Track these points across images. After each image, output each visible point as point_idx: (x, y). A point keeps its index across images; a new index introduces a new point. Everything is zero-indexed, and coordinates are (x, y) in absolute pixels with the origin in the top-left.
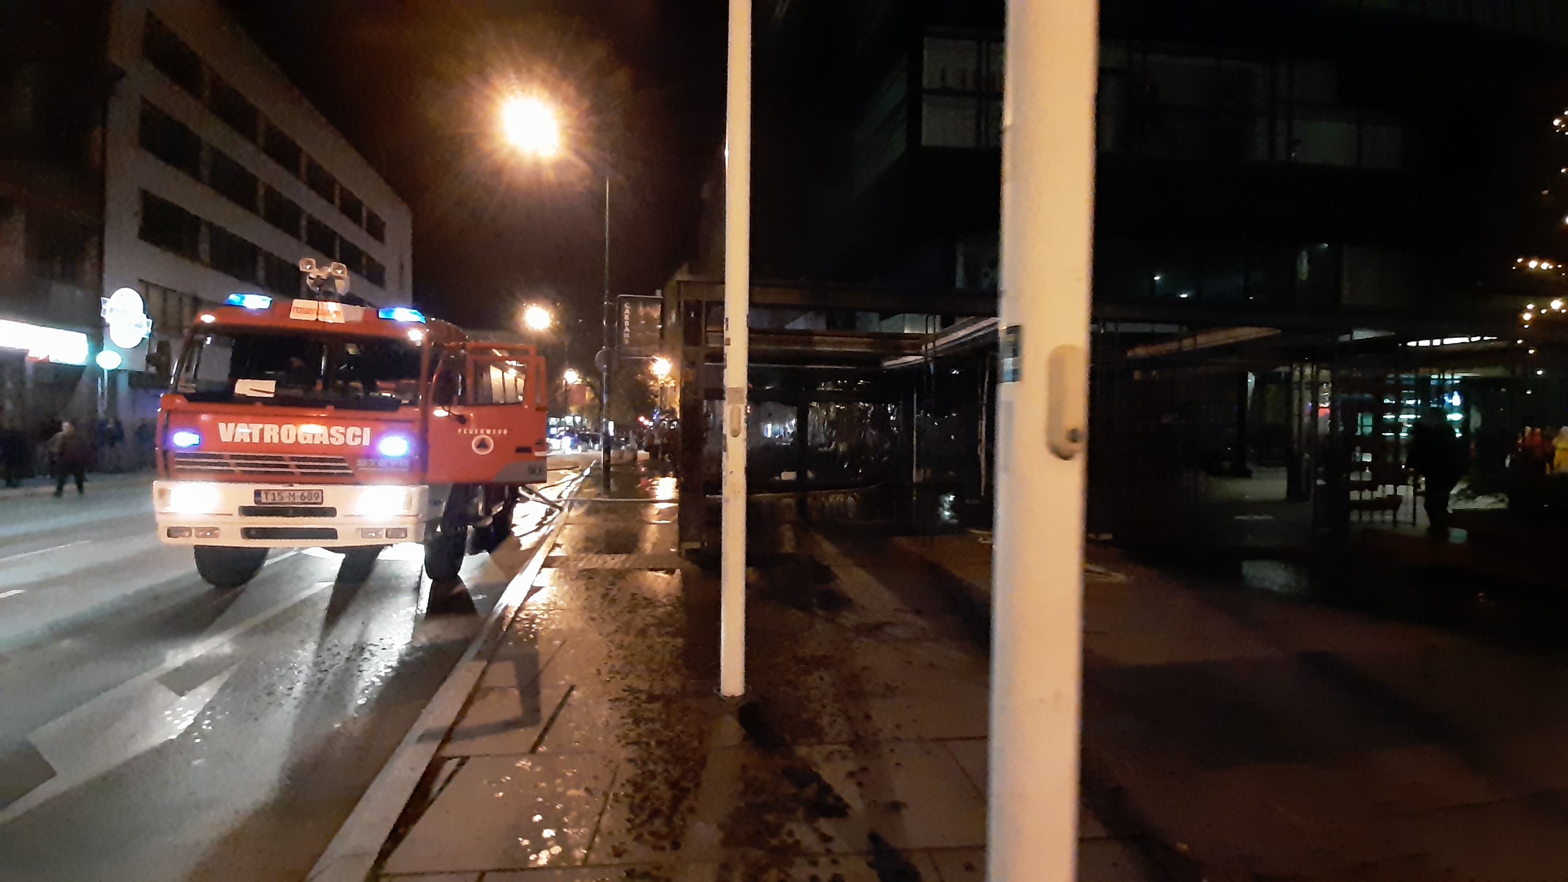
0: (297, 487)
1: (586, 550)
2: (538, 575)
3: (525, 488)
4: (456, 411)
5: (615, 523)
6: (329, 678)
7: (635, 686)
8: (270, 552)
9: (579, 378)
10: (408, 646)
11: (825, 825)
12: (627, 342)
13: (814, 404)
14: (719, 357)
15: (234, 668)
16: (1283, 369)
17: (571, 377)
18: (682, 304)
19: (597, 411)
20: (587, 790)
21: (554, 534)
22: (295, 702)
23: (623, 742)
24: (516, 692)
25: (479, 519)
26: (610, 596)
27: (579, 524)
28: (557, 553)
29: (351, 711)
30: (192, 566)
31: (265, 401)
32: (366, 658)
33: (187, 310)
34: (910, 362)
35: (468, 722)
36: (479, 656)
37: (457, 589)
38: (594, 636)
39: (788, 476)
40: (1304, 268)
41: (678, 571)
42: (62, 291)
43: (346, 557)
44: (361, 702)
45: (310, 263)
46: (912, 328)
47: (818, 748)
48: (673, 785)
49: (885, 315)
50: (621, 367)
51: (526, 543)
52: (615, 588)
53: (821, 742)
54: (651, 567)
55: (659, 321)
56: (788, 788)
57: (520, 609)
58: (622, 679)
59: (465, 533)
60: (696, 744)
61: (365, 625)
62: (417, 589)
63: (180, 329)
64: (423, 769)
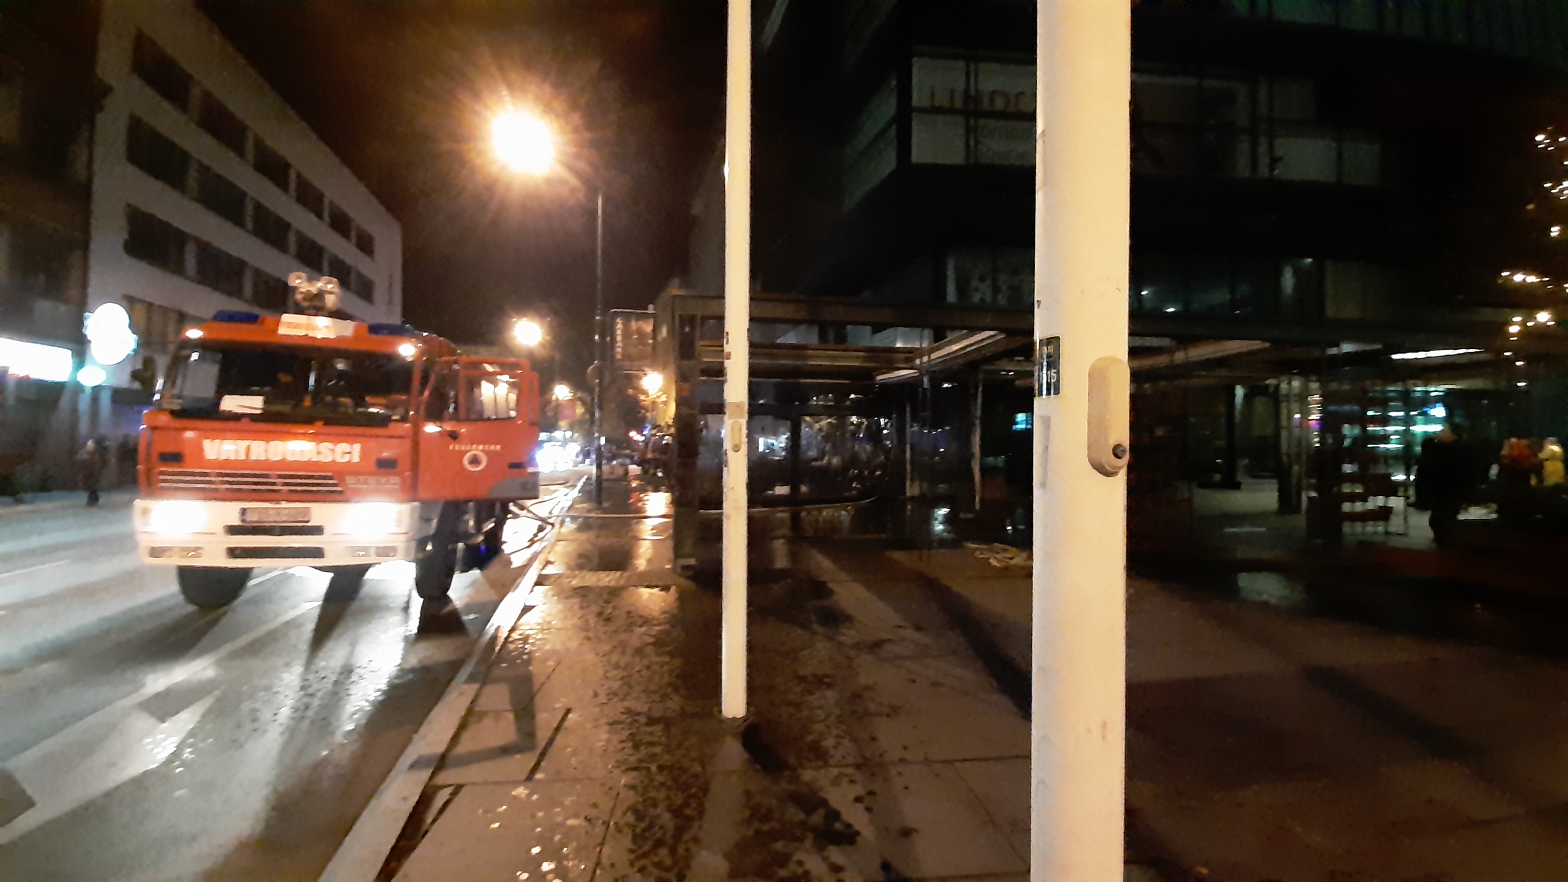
0: (284, 505)
1: (581, 567)
2: (531, 593)
3: (516, 505)
4: (448, 427)
5: (609, 541)
6: (316, 702)
7: (633, 708)
8: (255, 572)
9: (570, 393)
10: (399, 668)
11: (836, 854)
12: (619, 356)
13: (808, 419)
14: (718, 372)
15: (217, 693)
16: (1271, 382)
17: (562, 392)
18: (677, 316)
19: (587, 426)
20: (588, 819)
21: (546, 551)
22: (281, 729)
23: (624, 768)
24: (511, 716)
25: (472, 536)
26: (605, 615)
27: (572, 540)
28: (550, 570)
29: (339, 738)
30: (173, 587)
31: (253, 418)
32: (354, 682)
33: (172, 326)
34: (904, 375)
35: (462, 749)
36: (471, 679)
37: (448, 609)
38: (590, 657)
39: (782, 490)
40: (1288, 280)
41: (673, 588)
42: (44, 307)
43: (334, 576)
44: (350, 727)
45: (299, 278)
46: (905, 342)
47: (823, 771)
48: (676, 812)
49: (877, 328)
50: (613, 381)
51: (517, 561)
52: (610, 605)
53: (826, 764)
54: (646, 584)
55: (651, 336)
56: (795, 814)
57: (513, 630)
58: (623, 700)
59: (455, 550)
60: (697, 768)
61: (353, 645)
62: (406, 608)
63: (164, 345)
64: (416, 798)
